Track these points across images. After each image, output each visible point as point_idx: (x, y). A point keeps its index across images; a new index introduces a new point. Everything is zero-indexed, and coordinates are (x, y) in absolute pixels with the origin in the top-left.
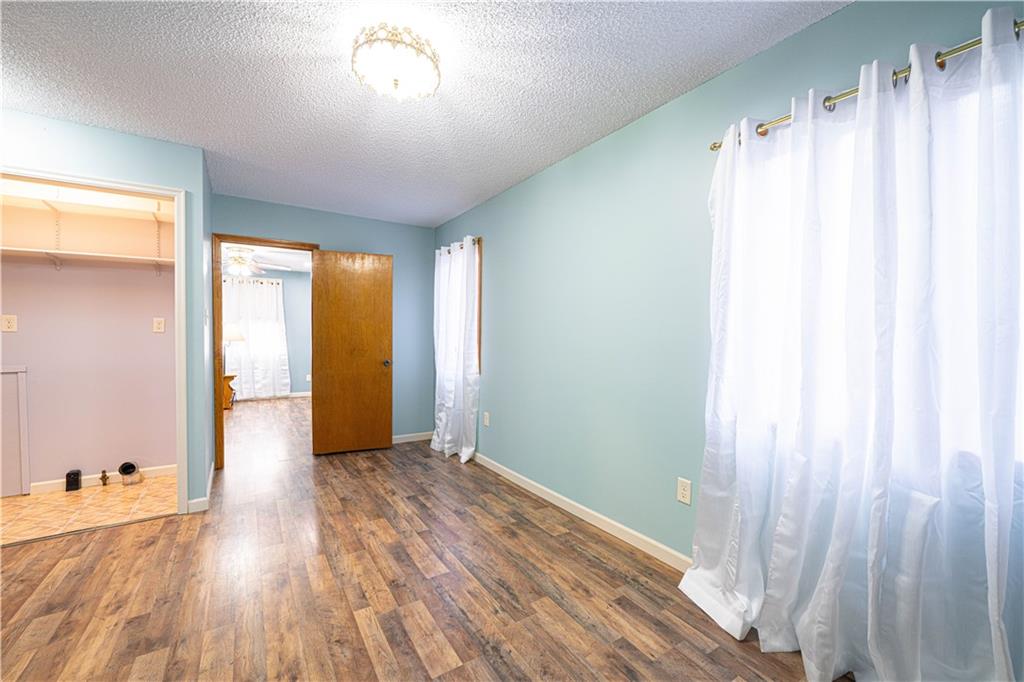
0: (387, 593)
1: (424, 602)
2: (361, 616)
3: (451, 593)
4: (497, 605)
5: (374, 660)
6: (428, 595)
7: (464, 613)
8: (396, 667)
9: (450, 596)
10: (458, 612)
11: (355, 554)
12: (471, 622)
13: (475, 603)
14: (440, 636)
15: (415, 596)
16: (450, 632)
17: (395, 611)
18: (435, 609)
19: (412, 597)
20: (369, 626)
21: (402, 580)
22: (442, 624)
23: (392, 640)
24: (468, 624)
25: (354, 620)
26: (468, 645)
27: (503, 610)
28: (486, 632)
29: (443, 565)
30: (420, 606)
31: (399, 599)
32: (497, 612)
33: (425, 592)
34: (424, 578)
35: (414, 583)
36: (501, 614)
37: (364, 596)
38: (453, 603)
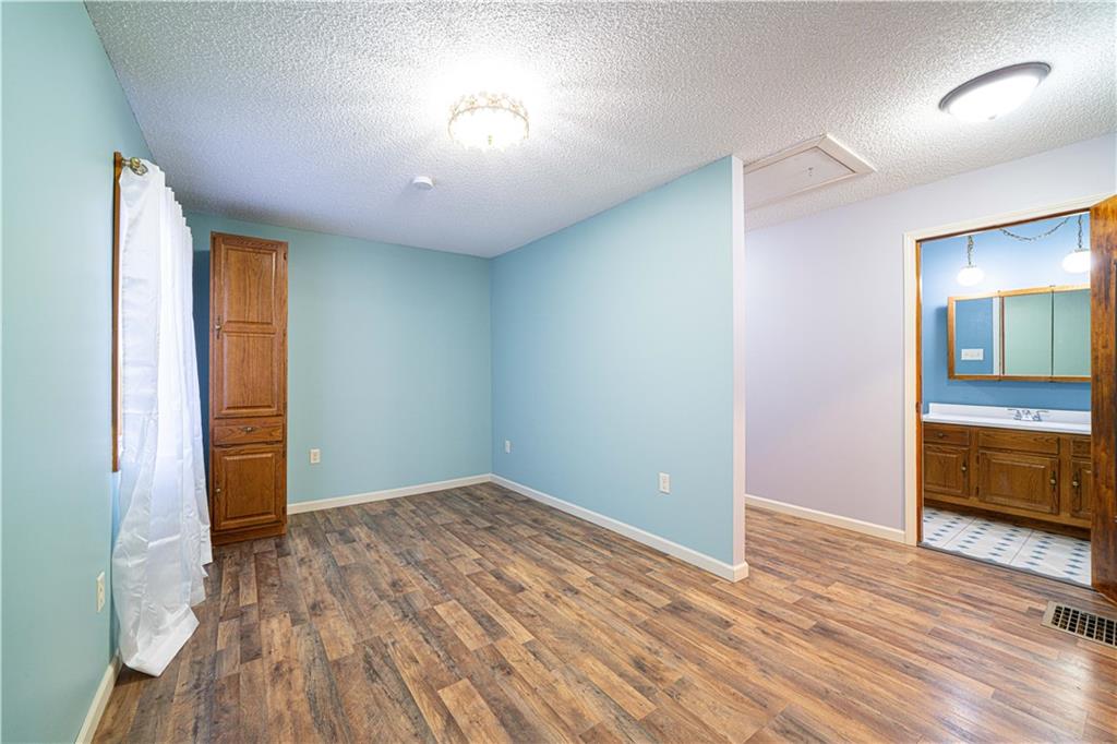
0: (511, 659)
1: (467, 649)
2: (528, 637)
3: (437, 660)
4: (391, 650)
5: (498, 607)
6: (464, 657)
7: (427, 640)
8: (482, 605)
9: (439, 656)
10: (433, 641)
11: (592, 725)
12: (421, 633)
13: (413, 650)
14: (450, 622)
15: (478, 656)
16: (441, 625)
17: (495, 641)
18: (455, 643)
19: (482, 655)
20: (514, 628)
21: (498, 675)
22: (448, 630)
23: (490, 619)
24: (424, 632)
25: (531, 632)
26: (427, 617)
27: (386, 646)
28: (410, 627)
29: (447, 703)
30: (471, 645)
31: (496, 653)
32: (393, 644)
33: (468, 660)
34: (470, 678)
35: (483, 672)
36: (389, 642)
37: (535, 655)
38: (436, 649)
